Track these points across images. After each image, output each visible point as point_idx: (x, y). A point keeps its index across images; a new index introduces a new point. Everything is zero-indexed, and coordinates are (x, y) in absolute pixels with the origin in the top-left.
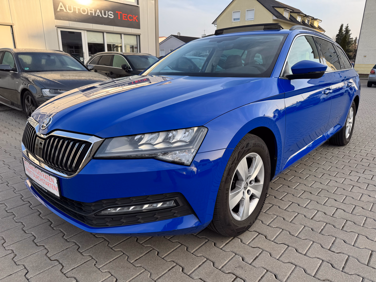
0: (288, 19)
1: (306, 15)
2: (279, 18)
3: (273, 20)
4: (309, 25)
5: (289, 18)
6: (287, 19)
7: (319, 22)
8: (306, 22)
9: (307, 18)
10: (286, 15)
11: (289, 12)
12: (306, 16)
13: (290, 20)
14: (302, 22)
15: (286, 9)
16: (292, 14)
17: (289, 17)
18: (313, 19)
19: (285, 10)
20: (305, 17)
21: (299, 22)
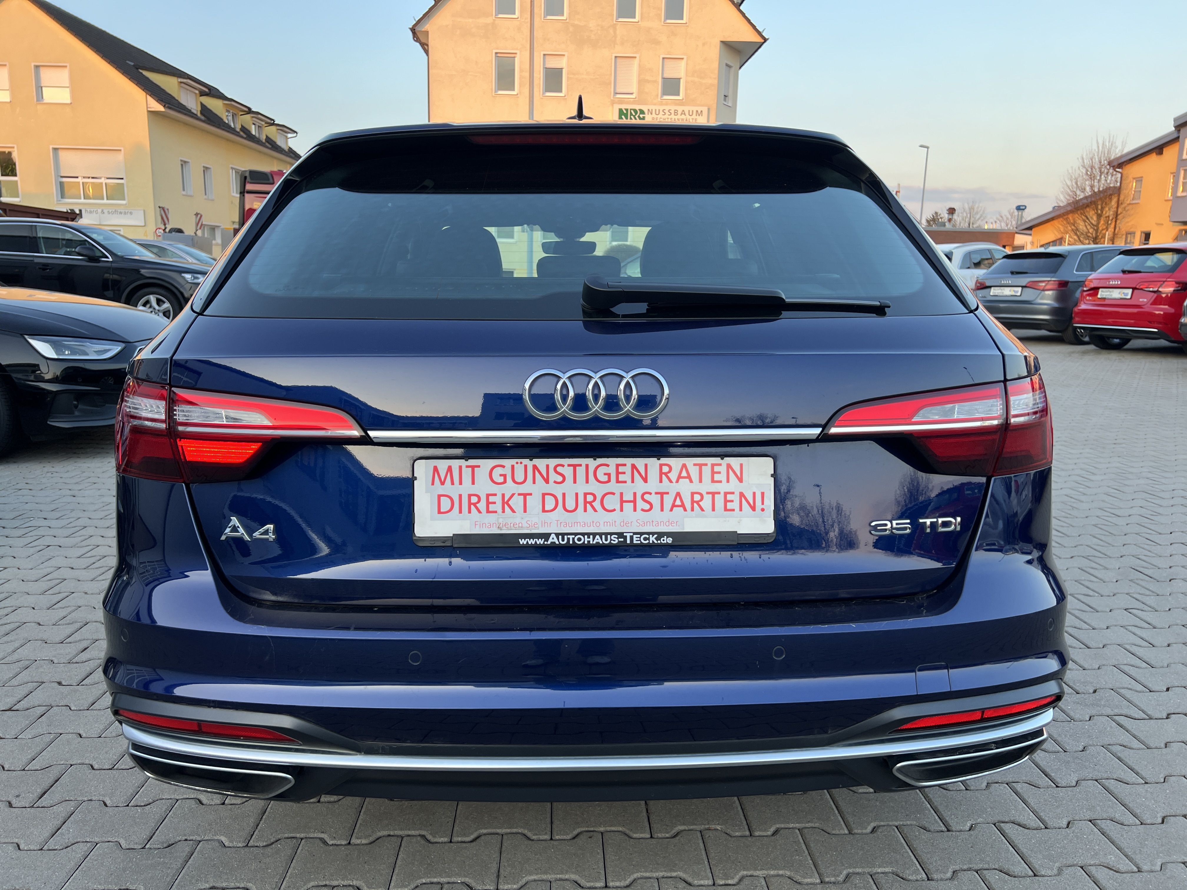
0: (199, 115)
1: (249, 109)
2: (170, 108)
3: (149, 111)
4: (264, 141)
5: (201, 113)
6: (196, 115)
7: (289, 135)
8: (254, 133)
9: (254, 119)
10: (191, 102)
11: (197, 92)
12: (249, 111)
13: (203, 118)
14: (241, 130)
15: (185, 81)
16: (207, 101)
17: (199, 109)
18: (271, 123)
19: (183, 85)
20: (248, 117)
21: (230, 127)
